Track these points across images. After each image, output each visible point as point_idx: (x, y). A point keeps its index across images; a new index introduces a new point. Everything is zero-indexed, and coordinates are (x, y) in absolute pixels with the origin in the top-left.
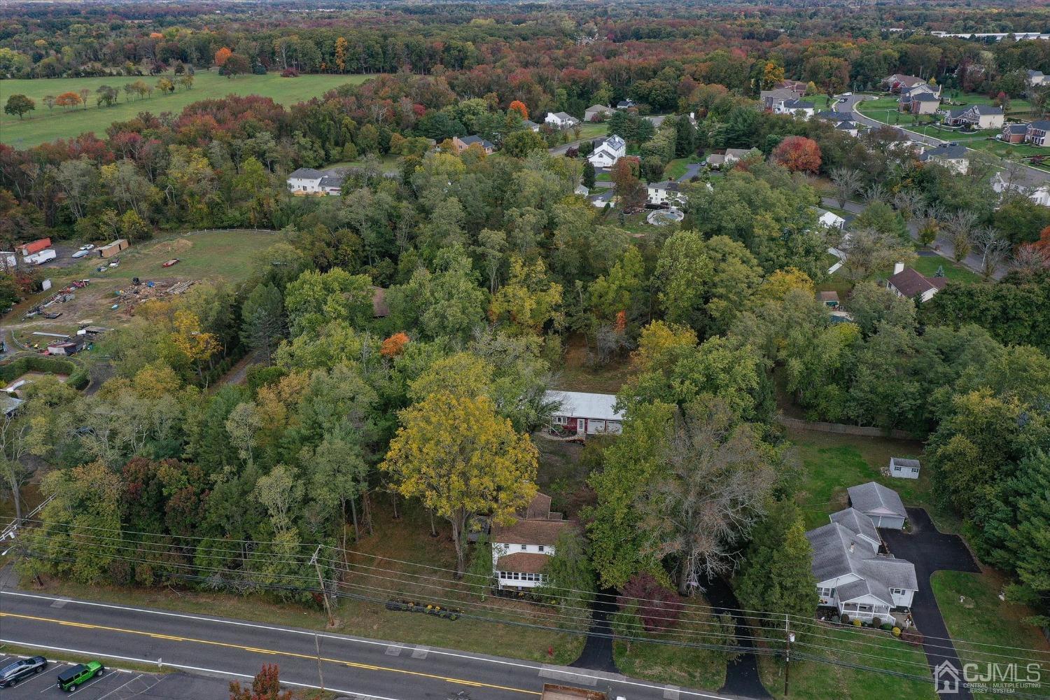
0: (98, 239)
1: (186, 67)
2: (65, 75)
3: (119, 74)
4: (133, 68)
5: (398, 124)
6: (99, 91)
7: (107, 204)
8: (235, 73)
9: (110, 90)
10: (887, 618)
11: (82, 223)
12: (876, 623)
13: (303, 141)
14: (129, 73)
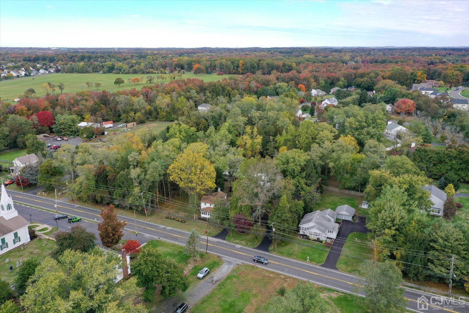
0: (127, 122)
1: (182, 71)
2: (139, 73)
3: (158, 73)
4: (163, 71)
5: (249, 91)
6: (147, 78)
7: (132, 110)
8: (199, 73)
9: (151, 77)
10: (323, 238)
11: (123, 116)
12: (318, 240)
13: (208, 94)
14: (162, 73)
